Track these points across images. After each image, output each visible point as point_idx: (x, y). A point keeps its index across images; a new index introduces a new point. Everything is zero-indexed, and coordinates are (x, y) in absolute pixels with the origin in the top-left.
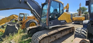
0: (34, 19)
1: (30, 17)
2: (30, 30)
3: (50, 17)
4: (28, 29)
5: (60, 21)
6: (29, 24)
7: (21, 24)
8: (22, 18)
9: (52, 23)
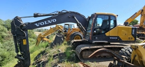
0: (80, 32)
1: (75, 29)
2: (74, 42)
3: (95, 31)
4: (73, 41)
5: (109, 37)
6: (73, 36)
7: (65, 36)
8: (67, 29)
9: (96, 38)
